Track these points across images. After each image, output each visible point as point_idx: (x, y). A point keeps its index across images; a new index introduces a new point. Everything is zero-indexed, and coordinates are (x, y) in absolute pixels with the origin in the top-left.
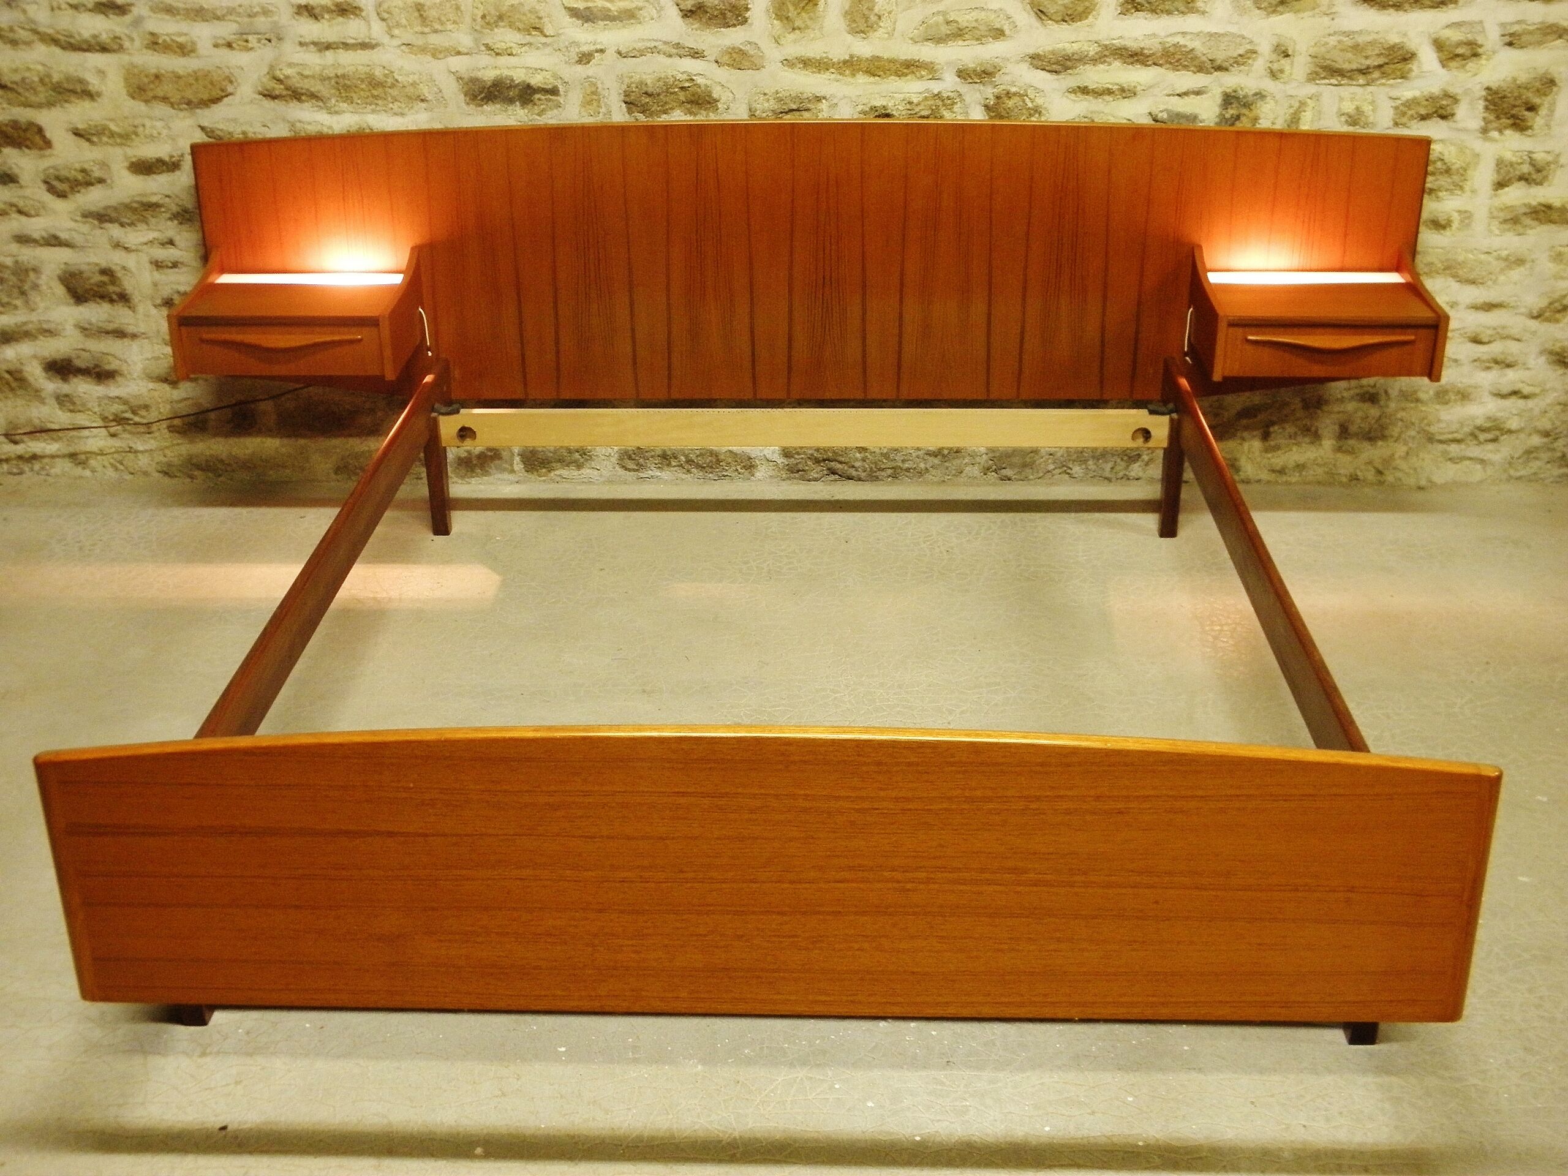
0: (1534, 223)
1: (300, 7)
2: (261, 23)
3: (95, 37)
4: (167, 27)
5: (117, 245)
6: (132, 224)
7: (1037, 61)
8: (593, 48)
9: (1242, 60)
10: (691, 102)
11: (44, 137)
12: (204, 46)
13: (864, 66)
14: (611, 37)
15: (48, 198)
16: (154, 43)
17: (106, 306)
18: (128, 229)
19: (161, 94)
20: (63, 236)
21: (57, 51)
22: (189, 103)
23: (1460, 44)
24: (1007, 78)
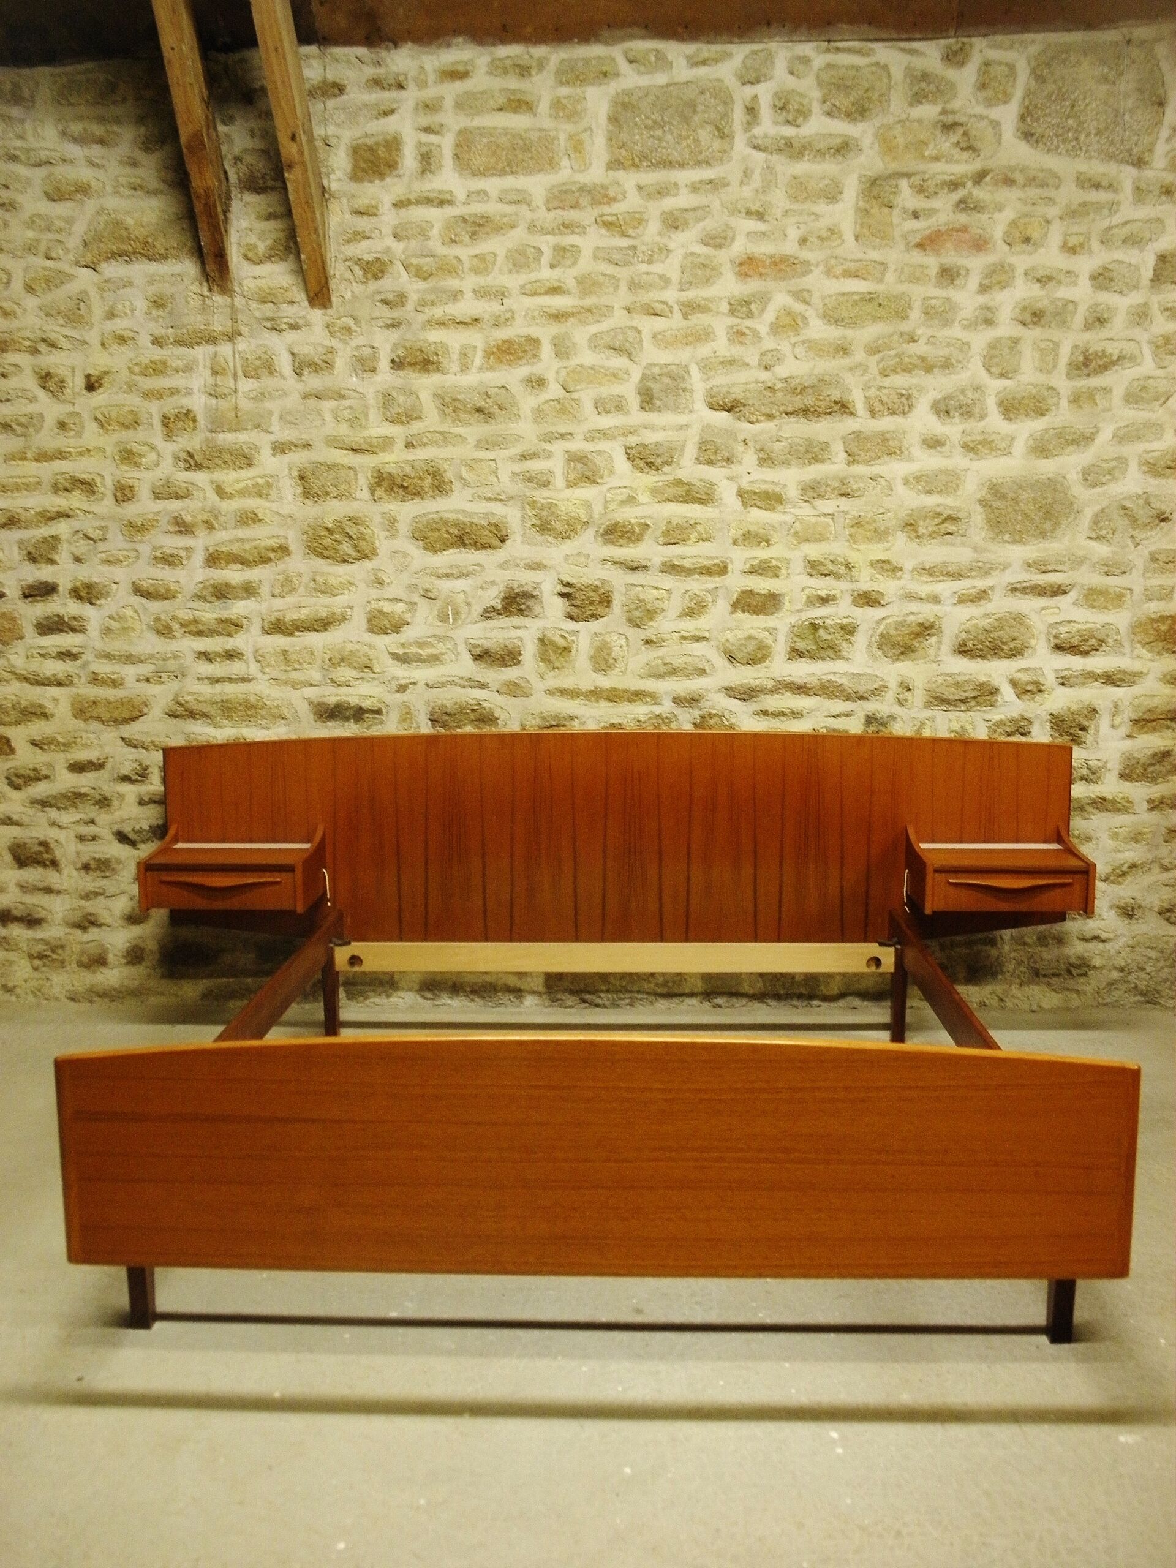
0: (1095, 811)
1: (200, 653)
2: (172, 665)
3: (54, 675)
4: (104, 668)
5: (53, 824)
6: (65, 808)
7: (730, 691)
8: (408, 681)
9: (878, 692)
10: (478, 720)
11: (10, 746)
12: (130, 682)
13: (605, 694)
14: (422, 674)
15: (8, 790)
16: (95, 680)
17: (40, 870)
18: (62, 812)
19: (95, 714)
20: (15, 817)
21: (26, 685)
22: (115, 721)
23: (1028, 683)
24: (710, 703)
